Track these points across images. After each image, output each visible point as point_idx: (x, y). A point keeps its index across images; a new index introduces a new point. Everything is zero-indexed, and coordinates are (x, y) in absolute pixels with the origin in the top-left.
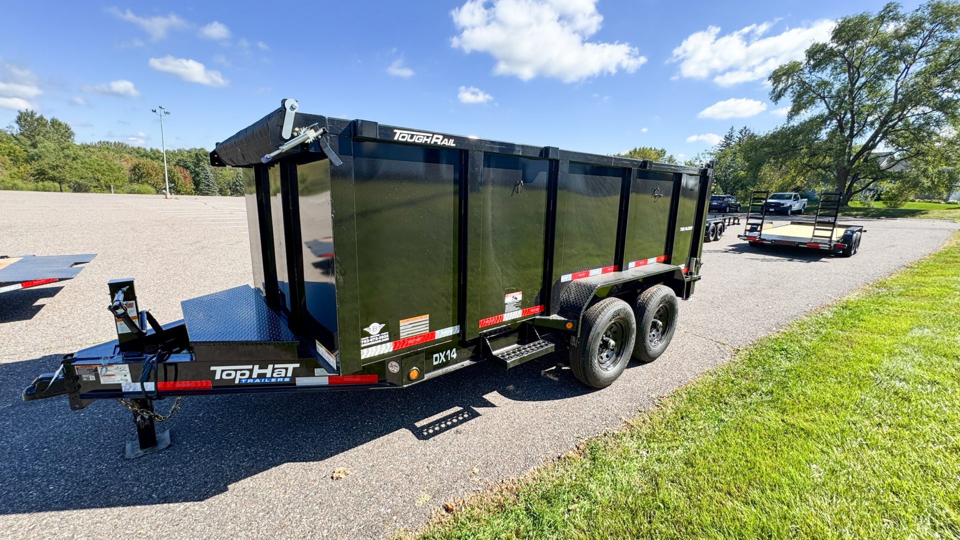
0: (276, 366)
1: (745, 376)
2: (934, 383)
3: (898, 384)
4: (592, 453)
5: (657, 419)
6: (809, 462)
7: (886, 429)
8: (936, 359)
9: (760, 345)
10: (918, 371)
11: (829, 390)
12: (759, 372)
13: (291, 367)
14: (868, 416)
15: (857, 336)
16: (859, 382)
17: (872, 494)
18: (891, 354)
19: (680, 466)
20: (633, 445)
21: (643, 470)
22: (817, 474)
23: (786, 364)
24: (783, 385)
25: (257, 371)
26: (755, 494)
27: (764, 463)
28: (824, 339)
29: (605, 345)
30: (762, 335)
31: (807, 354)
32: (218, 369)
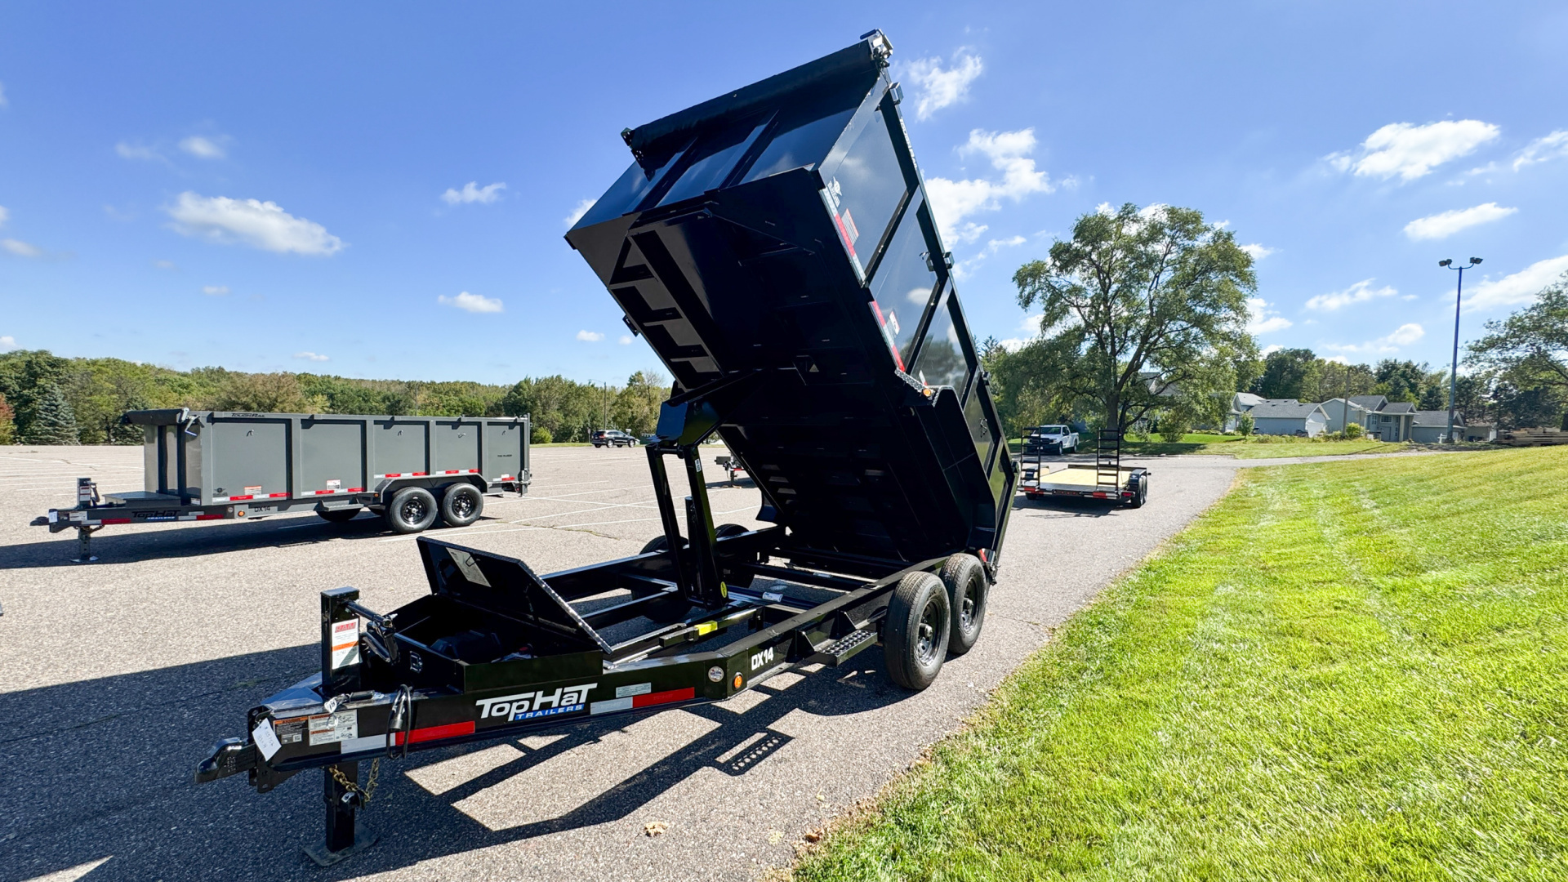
0: (567, 690)
1: (1070, 656)
2: (1243, 640)
3: (1216, 646)
4: (941, 755)
5: (997, 713)
6: (1155, 730)
7: (1213, 690)
8: (1243, 616)
9: (1076, 621)
10: (1230, 631)
11: (1156, 660)
12: (1082, 650)
13: (585, 689)
14: (1196, 680)
15: (1168, 600)
16: (1180, 648)
17: (1213, 749)
18: (1204, 616)
19: (1037, 754)
20: (982, 744)
21: (1001, 766)
22: (1164, 738)
23: (1106, 639)
24: (1111, 660)
25: (540, 698)
26: (1116, 766)
27: (1116, 738)
28: (1137, 607)
29: (922, 631)
30: (1073, 609)
31: (1125, 625)
32: (486, 703)
